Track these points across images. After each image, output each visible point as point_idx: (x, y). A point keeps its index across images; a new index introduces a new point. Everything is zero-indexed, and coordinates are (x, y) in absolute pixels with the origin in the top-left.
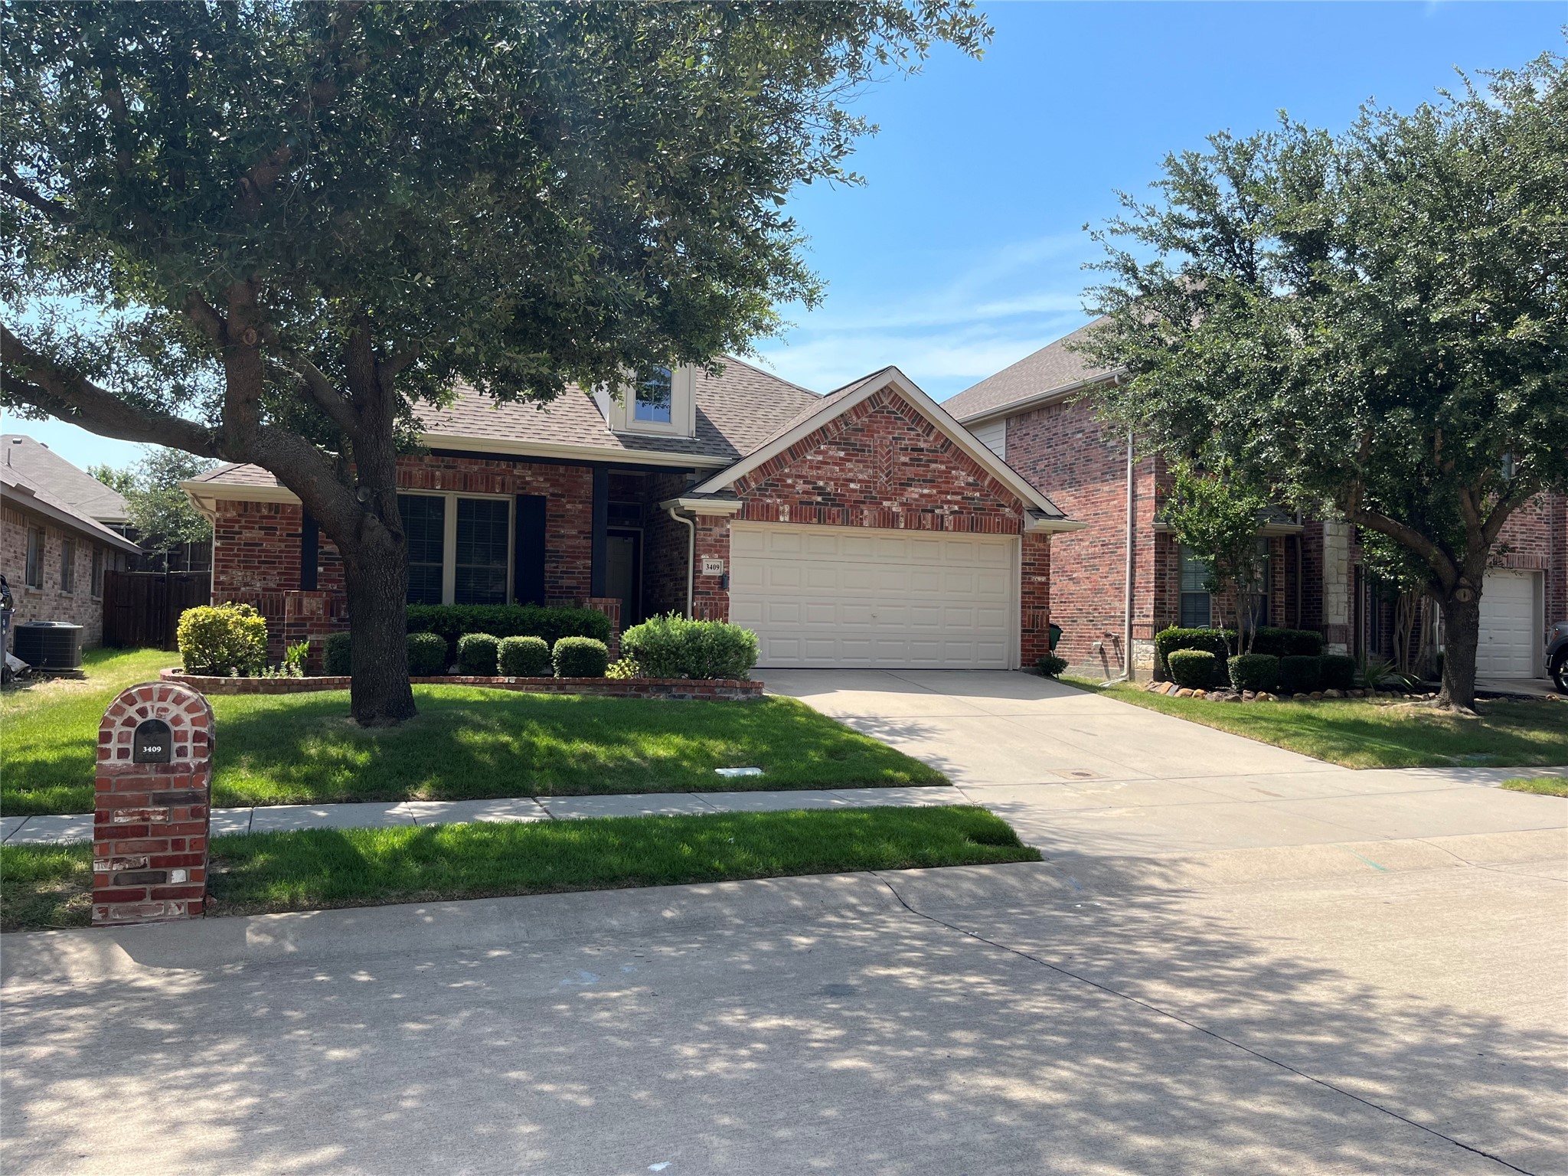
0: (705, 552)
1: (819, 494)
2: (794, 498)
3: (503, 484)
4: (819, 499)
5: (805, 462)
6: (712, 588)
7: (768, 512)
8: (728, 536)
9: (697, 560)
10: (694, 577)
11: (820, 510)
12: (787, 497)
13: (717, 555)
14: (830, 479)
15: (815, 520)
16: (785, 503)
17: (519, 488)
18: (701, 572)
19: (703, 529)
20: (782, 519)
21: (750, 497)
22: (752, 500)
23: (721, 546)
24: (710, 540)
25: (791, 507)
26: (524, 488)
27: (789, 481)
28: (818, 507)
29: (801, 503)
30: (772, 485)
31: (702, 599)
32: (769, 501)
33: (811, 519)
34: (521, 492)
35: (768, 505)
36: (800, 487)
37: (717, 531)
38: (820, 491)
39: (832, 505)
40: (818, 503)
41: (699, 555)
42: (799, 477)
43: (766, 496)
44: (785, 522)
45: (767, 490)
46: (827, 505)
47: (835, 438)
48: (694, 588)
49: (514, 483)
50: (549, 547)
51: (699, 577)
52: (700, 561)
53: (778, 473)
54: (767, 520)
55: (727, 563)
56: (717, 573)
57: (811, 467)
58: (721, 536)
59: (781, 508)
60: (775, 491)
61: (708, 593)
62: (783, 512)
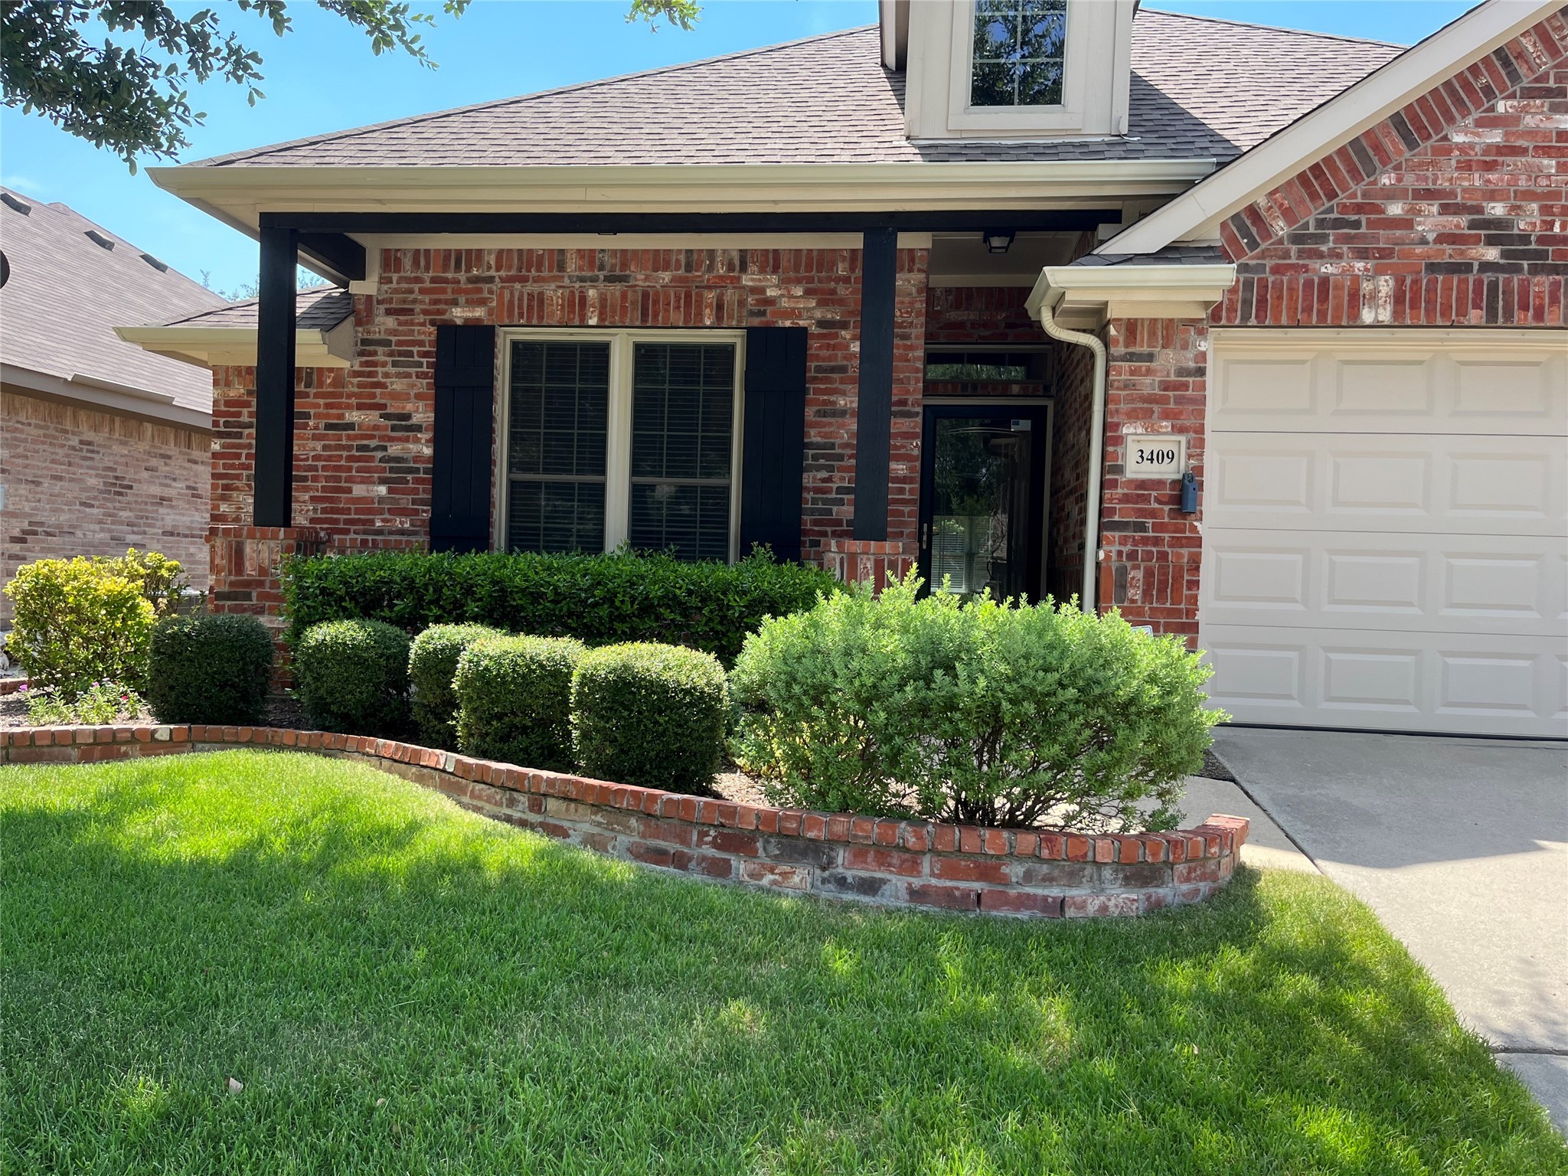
0: (1133, 416)
1: (1491, 241)
2: (1409, 255)
3: (720, 307)
4: (1492, 254)
5: (1448, 152)
6: (1153, 514)
7: (1324, 297)
8: (1201, 372)
9: (1112, 438)
10: (1102, 486)
11: (1493, 287)
12: (1386, 253)
13: (1166, 425)
14: (1529, 195)
15: (1475, 315)
16: (1379, 271)
17: (752, 314)
18: (1119, 469)
19: (1130, 357)
20: (1367, 316)
21: (1269, 263)
22: (1276, 270)
23: (1179, 400)
24: (1148, 385)
25: (1400, 282)
26: (763, 313)
27: (1395, 209)
28: (1487, 278)
29: (1432, 268)
30: (1337, 224)
31: (1123, 541)
32: (1328, 269)
33: (1462, 312)
34: (756, 322)
35: (1325, 281)
36: (1430, 221)
37: (1168, 361)
38: (1496, 232)
39: (1534, 270)
40: (1486, 266)
41: (1117, 426)
42: (1429, 195)
43: (1321, 256)
44: (1377, 326)
45: (1323, 239)
46: (1518, 269)
47: (1545, 77)
48: (1101, 513)
49: (742, 303)
50: (813, 436)
51: (1114, 484)
52: (1119, 440)
53: (1358, 189)
54: (1322, 324)
55: (1197, 445)
56: (1168, 471)
57: (1466, 166)
58: (1182, 372)
59: (1366, 287)
60: (1347, 239)
61: (1141, 527)
62: (1373, 296)
